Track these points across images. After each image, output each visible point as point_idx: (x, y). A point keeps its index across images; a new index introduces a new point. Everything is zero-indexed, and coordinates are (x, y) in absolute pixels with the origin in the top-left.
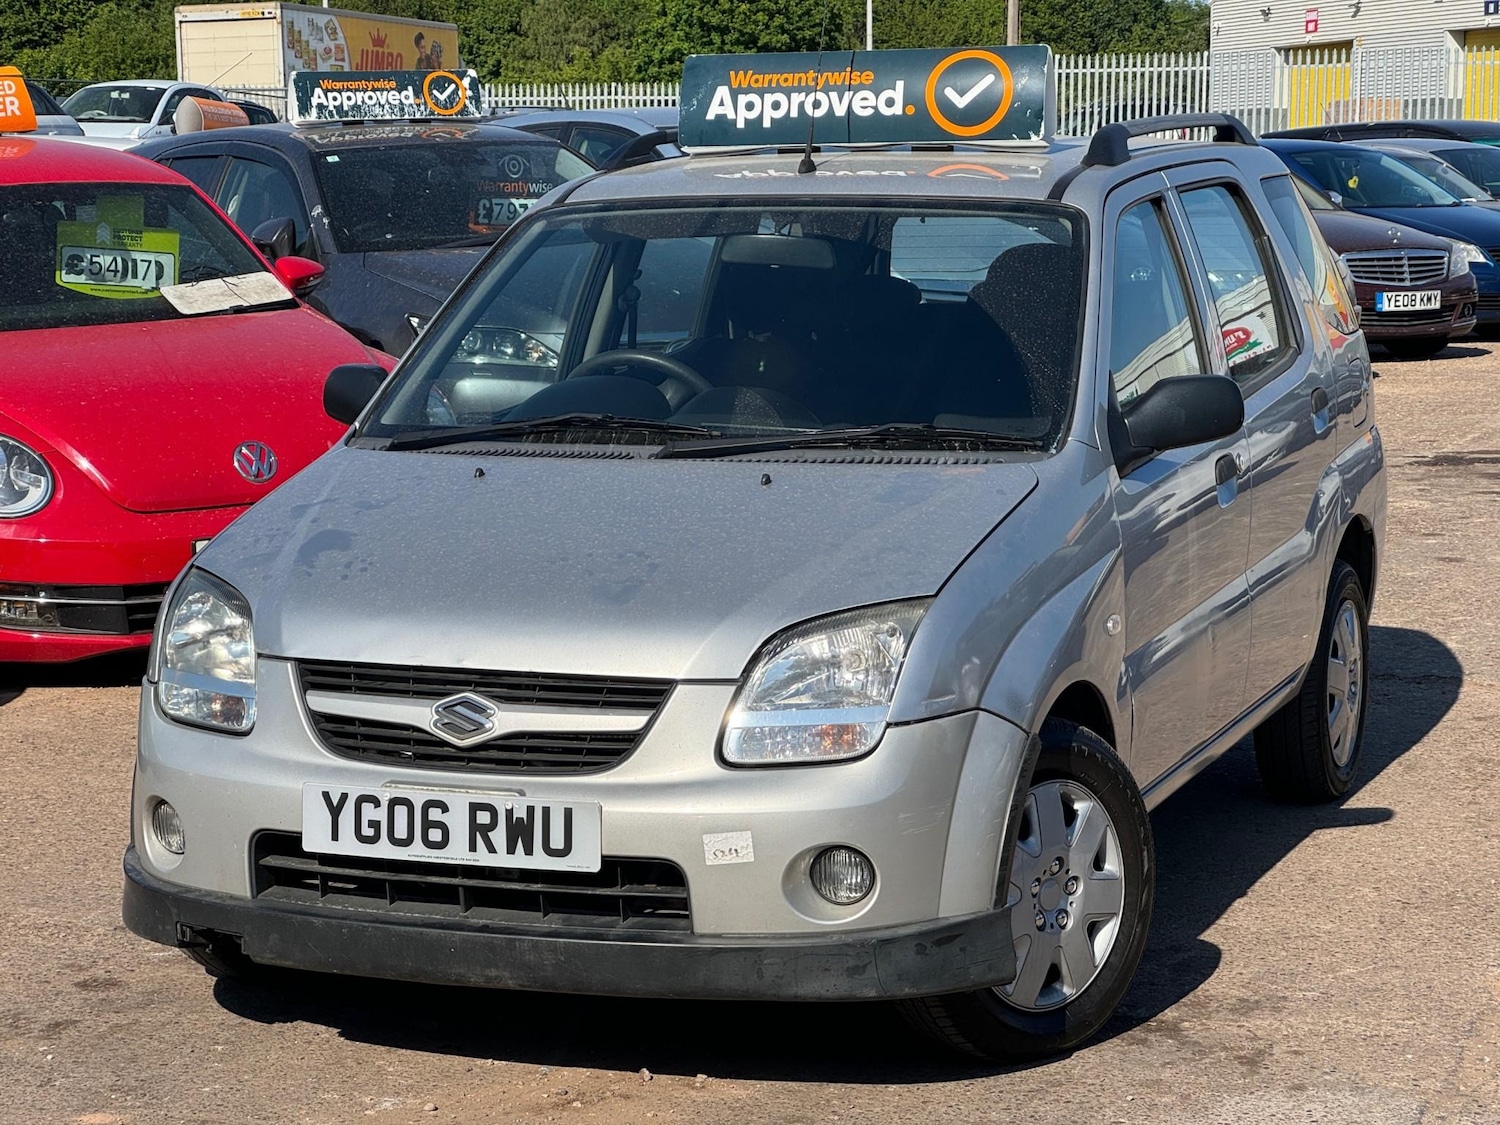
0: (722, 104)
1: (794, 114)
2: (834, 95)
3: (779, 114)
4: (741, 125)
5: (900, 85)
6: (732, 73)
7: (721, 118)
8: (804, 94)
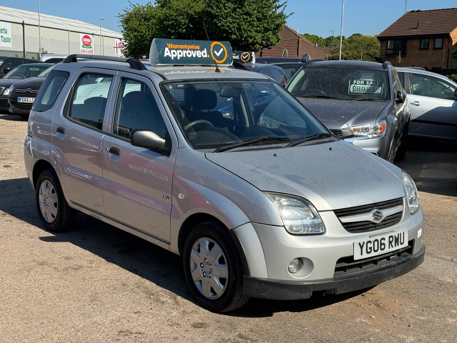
0: (167, 52)
1: (184, 56)
2: (192, 51)
3: (181, 56)
4: (173, 58)
5: (205, 49)
6: (168, 44)
7: (168, 56)
8: (186, 51)
